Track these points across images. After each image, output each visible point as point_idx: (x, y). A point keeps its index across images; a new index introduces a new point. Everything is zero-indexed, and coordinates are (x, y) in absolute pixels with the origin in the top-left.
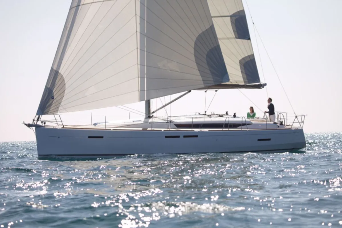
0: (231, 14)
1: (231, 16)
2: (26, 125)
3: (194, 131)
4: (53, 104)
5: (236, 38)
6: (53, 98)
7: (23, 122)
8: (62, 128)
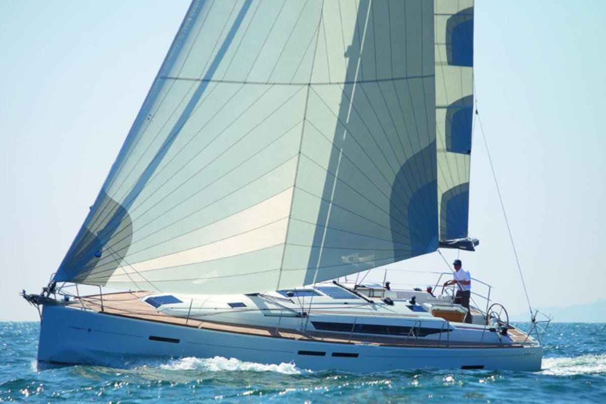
0: (450, 103)
1: (449, 108)
2: (25, 297)
3: (353, 344)
4: (97, 266)
5: (448, 150)
6: (99, 256)
7: (22, 292)
8: (100, 312)
